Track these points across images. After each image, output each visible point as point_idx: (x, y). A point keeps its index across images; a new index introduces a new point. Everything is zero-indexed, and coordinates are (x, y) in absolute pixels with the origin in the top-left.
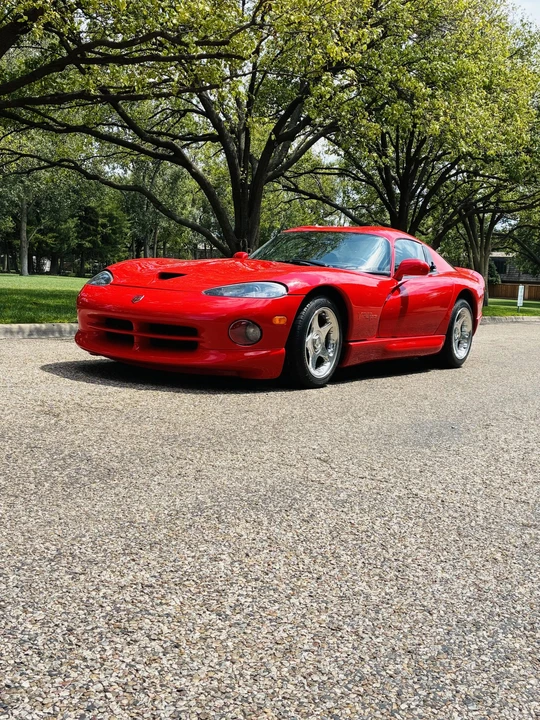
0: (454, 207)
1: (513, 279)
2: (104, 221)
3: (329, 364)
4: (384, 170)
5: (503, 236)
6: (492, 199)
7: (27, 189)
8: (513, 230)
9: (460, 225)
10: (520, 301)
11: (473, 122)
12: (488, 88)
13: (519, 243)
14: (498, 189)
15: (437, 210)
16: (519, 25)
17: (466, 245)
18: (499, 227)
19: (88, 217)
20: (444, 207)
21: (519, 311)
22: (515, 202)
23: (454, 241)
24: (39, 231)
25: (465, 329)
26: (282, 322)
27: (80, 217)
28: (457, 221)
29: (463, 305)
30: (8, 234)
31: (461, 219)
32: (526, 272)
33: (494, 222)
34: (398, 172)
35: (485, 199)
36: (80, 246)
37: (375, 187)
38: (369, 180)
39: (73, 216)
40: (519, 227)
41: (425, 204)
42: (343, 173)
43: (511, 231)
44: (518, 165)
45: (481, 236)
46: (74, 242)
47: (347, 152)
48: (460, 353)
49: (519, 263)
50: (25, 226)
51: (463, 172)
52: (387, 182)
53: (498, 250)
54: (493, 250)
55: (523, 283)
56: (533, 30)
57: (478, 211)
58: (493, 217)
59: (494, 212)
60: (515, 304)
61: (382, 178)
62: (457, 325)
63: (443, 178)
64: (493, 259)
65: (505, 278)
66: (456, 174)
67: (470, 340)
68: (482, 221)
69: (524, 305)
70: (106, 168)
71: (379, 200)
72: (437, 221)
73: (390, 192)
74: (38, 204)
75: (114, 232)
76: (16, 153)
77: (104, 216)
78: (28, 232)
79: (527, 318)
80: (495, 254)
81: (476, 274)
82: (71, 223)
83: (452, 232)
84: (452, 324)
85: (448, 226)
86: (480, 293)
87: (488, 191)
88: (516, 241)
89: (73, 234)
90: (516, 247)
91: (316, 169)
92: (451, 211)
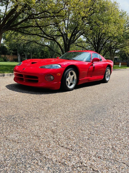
0: (108, 48)
1: (118, 62)
2: (45, 53)
3: (74, 84)
4: (94, 41)
5: (117, 53)
6: (115, 46)
7: (31, 47)
8: (119, 52)
9: (109, 52)
10: (120, 66)
11: (111, 30)
12: (115, 23)
13: (120, 55)
14: (116, 44)
15: (104, 49)
16: (121, 10)
17: (110, 55)
18: (116, 52)
19: (43, 52)
20: (105, 48)
21: (119, 67)
22: (119, 46)
23: (108, 55)
24: (34, 55)
25: (109, 74)
26: (59, 75)
27: (41, 52)
28: (108, 51)
29: (108, 68)
30: (29, 55)
31: (109, 50)
32: (121, 60)
33: (115, 51)
34: (97, 42)
35: (114, 46)
36: (41, 57)
37: (92, 45)
38: (91, 43)
39: (40, 52)
40: (120, 51)
41: (102, 48)
42: (87, 42)
43: (118, 53)
44: (121, 39)
45: (113, 54)
46: (40, 57)
47: (87, 38)
48: (107, 79)
49: (120, 59)
50: (31, 54)
51: (109, 41)
52: (95, 44)
53: (116, 56)
54: (115, 56)
55: (120, 62)
56: (124, 11)
57: (112, 49)
58: (115, 50)
59: (115, 49)
60: (119, 66)
61: (94, 43)
62: (107, 73)
63: (106, 42)
64: (115, 58)
65: (117, 61)
66: (108, 41)
67: (110, 76)
68: (113, 51)
69: (121, 66)
70: (45, 43)
71: (93, 47)
72: (104, 51)
73: (95, 46)
74: (33, 50)
75: (47, 55)
76: (25, 40)
77: (45, 52)
78: (32, 55)
79: (121, 69)
80: (115, 57)
81: (111, 61)
82: (40, 53)
83: (107, 53)
84: (106, 73)
85: (106, 52)
86: (112, 65)
87: (114, 45)
88: (119, 54)
89: (40, 55)
90: (119, 55)
91: (81, 42)
92: (107, 49)
